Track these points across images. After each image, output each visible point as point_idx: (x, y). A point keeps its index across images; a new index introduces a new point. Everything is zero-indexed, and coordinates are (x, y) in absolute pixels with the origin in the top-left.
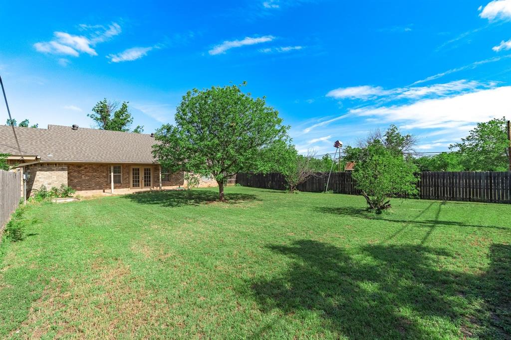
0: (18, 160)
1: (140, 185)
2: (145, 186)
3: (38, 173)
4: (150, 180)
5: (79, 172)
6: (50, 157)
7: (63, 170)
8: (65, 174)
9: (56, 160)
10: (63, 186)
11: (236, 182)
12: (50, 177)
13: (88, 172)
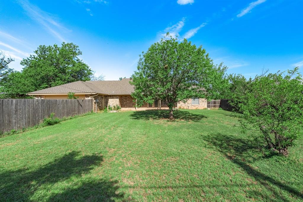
0: (90, 95)
1: (152, 106)
2: (155, 107)
3: (109, 99)
4: (157, 104)
5: (126, 99)
6: (113, 93)
7: (117, 98)
8: (118, 100)
9: (115, 94)
10: (117, 105)
11: (220, 106)
12: (113, 101)
13: (129, 99)
